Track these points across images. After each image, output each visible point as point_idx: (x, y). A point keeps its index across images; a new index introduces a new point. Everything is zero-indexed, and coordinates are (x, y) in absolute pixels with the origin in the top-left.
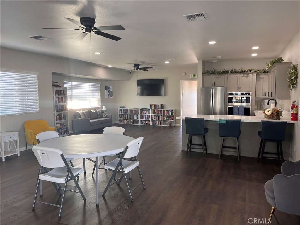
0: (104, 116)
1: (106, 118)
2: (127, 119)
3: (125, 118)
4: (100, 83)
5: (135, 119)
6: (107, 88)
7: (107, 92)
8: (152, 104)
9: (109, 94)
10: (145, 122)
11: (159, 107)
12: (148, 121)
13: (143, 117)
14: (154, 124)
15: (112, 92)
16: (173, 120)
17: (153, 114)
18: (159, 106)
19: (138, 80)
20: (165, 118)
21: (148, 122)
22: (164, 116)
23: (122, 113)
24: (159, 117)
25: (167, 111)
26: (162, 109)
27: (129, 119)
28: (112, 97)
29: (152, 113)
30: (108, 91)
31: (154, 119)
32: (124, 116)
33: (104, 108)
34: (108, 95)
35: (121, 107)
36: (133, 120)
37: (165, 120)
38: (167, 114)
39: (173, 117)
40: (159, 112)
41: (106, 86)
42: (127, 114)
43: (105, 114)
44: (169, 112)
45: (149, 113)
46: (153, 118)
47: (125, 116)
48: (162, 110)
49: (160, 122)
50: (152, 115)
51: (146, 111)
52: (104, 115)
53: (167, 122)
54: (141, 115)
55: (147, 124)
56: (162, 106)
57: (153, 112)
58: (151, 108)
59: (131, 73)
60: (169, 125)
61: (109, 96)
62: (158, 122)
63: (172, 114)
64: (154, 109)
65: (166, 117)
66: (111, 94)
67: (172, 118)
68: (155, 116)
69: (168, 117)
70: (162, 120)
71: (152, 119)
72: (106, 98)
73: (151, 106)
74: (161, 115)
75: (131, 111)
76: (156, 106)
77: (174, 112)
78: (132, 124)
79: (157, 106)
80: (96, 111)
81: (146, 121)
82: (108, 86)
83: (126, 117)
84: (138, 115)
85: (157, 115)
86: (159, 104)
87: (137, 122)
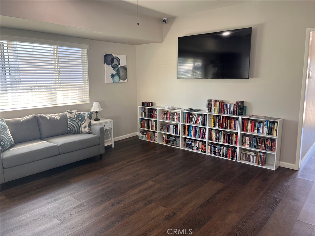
0: (83, 130)
1: (89, 133)
2: (154, 130)
3: (150, 130)
4: (87, 46)
5: (171, 133)
6: (110, 60)
7: (109, 70)
8: (213, 98)
9: (115, 73)
10: (193, 144)
11: (232, 108)
12: (201, 143)
13: (188, 130)
14: (215, 153)
15: (125, 68)
16: (271, 150)
17: (215, 126)
18: (233, 106)
19: (180, 39)
20: (247, 140)
21: (201, 146)
22: (243, 136)
23: (145, 116)
24: (229, 137)
25: (254, 122)
26: (240, 117)
27: (158, 131)
28: (126, 81)
29: (212, 125)
30: (113, 67)
31: (217, 139)
32: (148, 124)
33: (95, 107)
34: (113, 76)
35: (143, 104)
36: (168, 135)
37: (247, 147)
38: (253, 130)
39: (273, 140)
40: (231, 122)
41: (107, 55)
42: (155, 121)
43: (87, 124)
44: (259, 126)
45: (204, 123)
46: (214, 137)
47: (150, 123)
48: (240, 120)
49: (233, 152)
50: (210, 130)
51: (198, 117)
52: (85, 127)
53: (253, 154)
54: (184, 127)
55: (198, 149)
56: (241, 108)
57: (215, 122)
58: (210, 111)
59: (165, 21)
60: (258, 162)
61: (116, 78)
62: (227, 149)
63: (270, 132)
64: (217, 114)
65: (251, 140)
66: (122, 73)
67: (269, 143)
68: (218, 132)
69: (258, 141)
70: (238, 146)
71: (210, 138)
72: (106, 82)
73: (210, 104)
74: (237, 133)
75: (165, 114)
76: (223, 106)
77: (277, 128)
78: (164, 144)
79: (226, 105)
80: (64, 118)
81: (195, 141)
82: (111, 55)
83: (152, 126)
84: (176, 126)
85: (224, 131)
86: (232, 100)
87: (175, 140)
